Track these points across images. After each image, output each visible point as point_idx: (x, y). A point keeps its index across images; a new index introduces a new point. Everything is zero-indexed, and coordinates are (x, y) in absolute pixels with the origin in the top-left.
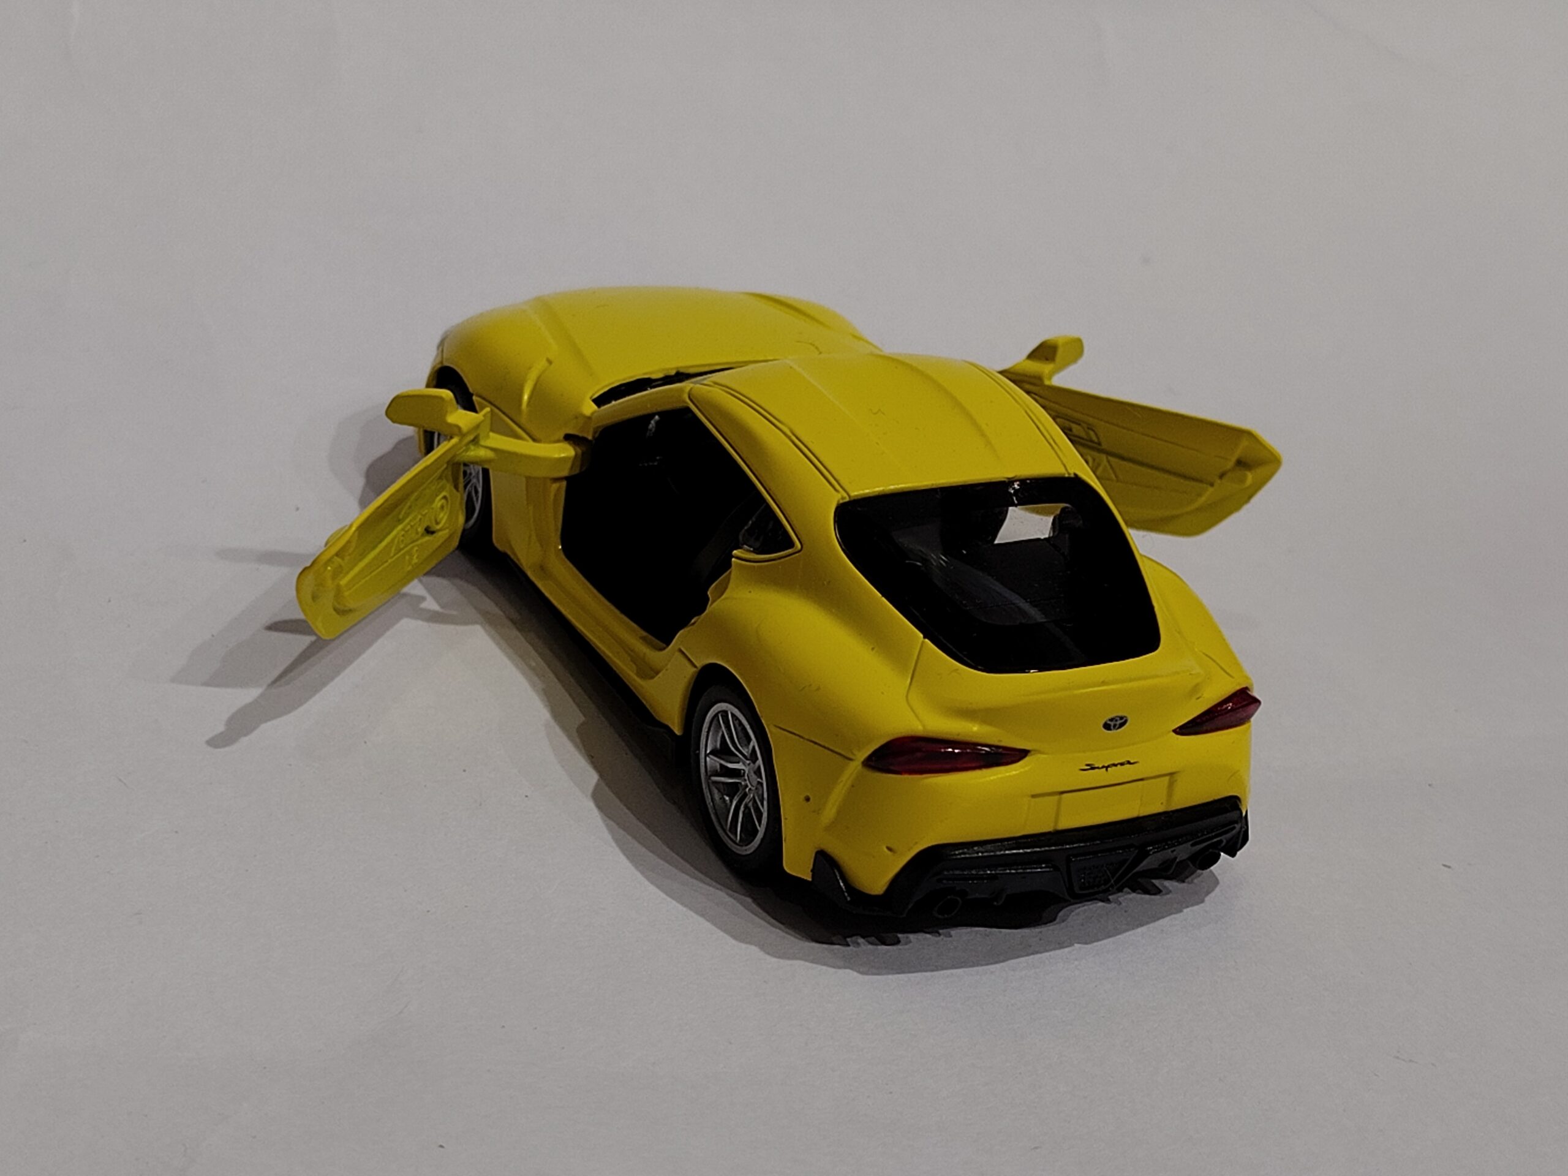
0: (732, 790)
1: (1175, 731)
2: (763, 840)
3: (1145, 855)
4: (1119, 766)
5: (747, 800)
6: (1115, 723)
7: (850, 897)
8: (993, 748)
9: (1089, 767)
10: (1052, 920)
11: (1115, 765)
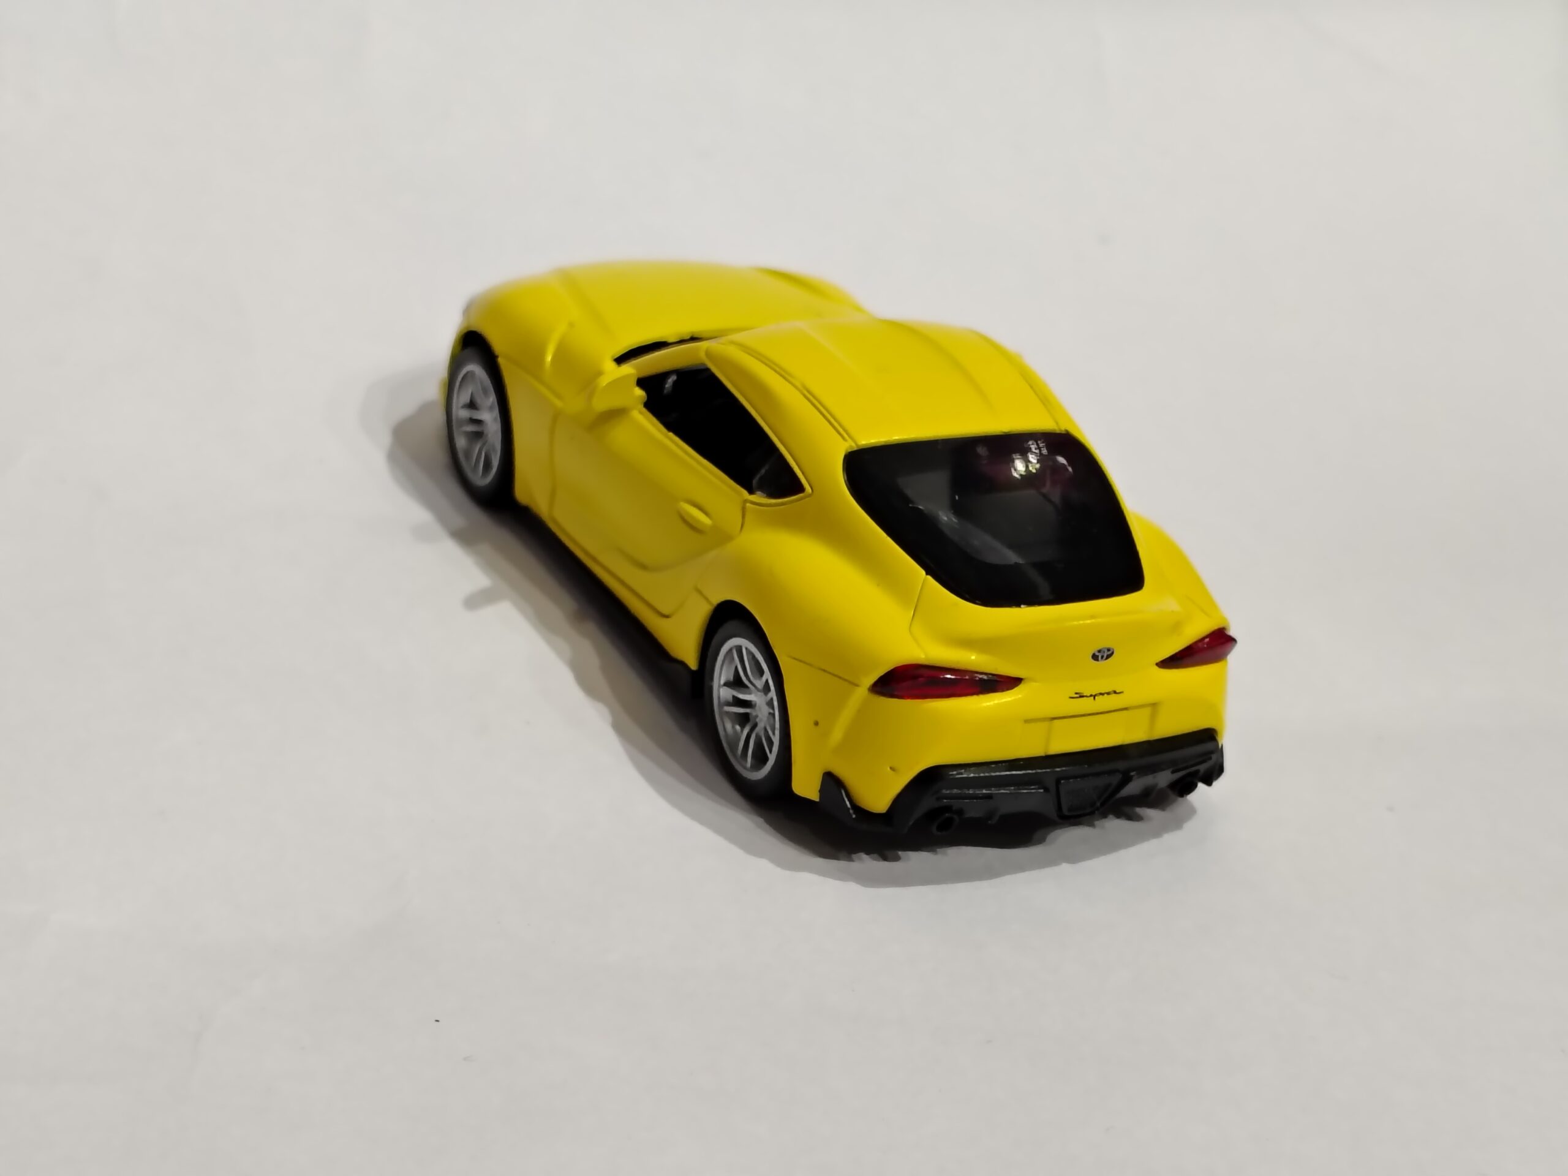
0: (744, 719)
1: (1157, 664)
2: (773, 768)
3: (1126, 780)
4: (1106, 695)
5: (757, 729)
6: (1103, 655)
7: (856, 815)
8: (990, 676)
9: (1077, 696)
10: (1041, 841)
11: (1102, 694)
